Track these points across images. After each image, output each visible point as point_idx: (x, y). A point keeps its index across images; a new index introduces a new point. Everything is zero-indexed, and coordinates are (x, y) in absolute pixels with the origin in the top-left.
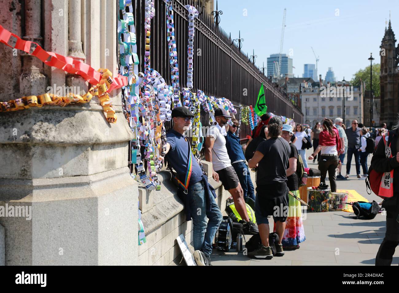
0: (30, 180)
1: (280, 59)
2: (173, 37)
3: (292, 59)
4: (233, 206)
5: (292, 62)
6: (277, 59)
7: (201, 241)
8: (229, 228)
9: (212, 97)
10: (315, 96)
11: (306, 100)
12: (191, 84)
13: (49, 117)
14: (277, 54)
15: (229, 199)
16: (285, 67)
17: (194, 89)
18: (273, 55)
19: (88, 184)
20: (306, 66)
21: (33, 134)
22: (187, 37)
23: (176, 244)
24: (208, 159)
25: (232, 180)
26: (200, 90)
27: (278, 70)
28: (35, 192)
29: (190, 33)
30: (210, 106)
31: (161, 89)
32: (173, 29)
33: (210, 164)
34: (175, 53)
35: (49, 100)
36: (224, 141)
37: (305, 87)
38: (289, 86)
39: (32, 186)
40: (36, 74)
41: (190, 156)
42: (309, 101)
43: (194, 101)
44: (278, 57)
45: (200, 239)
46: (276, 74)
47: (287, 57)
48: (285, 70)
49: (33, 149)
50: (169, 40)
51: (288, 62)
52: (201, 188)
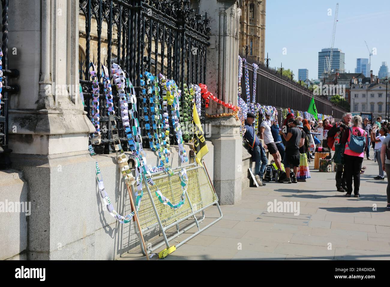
0: (220, 134)
1: (331, 54)
2: (248, 83)
3: (344, 54)
4: (274, 164)
5: (344, 57)
6: (328, 54)
7: (258, 171)
8: (271, 170)
9: (264, 106)
10: (365, 92)
11: (355, 96)
12: (254, 101)
13: (224, 119)
14: (329, 49)
15: (272, 160)
16: (337, 61)
17: (256, 104)
18: (324, 49)
19: (233, 136)
20: (359, 60)
21: (221, 123)
22: (253, 79)
23: (249, 171)
24: (261, 138)
25: (274, 149)
26: (258, 103)
27: (329, 65)
28: (221, 137)
29: (254, 77)
30: (263, 111)
31: (243, 106)
32: (248, 79)
33: (263, 141)
34: (249, 89)
35: (225, 115)
36: (270, 129)
37: (355, 83)
38: (339, 81)
39: (221, 136)
40: (221, 108)
41: (255, 134)
42: (358, 97)
43: (256, 109)
44: (330, 52)
45: (258, 170)
46: (327, 70)
47: (339, 52)
48: (337, 65)
49: (221, 127)
50: (246, 84)
51: (340, 57)
52: (259, 148)
